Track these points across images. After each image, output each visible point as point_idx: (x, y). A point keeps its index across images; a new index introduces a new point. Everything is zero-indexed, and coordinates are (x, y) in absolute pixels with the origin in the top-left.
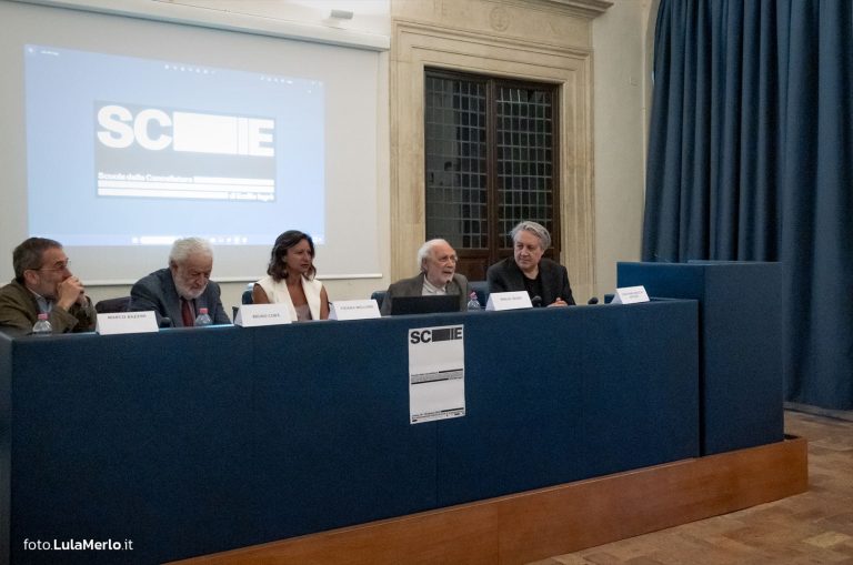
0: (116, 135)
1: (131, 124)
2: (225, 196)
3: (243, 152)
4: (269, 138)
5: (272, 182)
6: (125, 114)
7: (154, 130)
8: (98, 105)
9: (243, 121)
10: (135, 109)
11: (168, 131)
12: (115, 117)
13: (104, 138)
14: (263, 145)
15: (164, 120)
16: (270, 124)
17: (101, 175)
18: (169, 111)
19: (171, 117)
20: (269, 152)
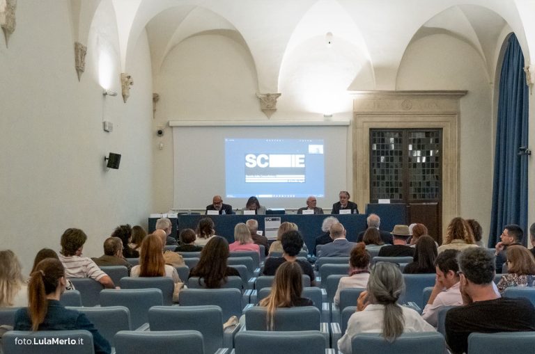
0: (251, 163)
1: (256, 160)
2: (286, 181)
3: (293, 166)
4: (303, 161)
5: (304, 176)
6: (254, 157)
7: (263, 161)
8: (246, 155)
9: (293, 156)
10: (257, 155)
11: (268, 161)
12: (251, 158)
13: (248, 165)
14: (301, 163)
15: (266, 157)
16: (303, 156)
17: (247, 176)
18: (268, 155)
19: (268, 156)
20: (303, 166)
